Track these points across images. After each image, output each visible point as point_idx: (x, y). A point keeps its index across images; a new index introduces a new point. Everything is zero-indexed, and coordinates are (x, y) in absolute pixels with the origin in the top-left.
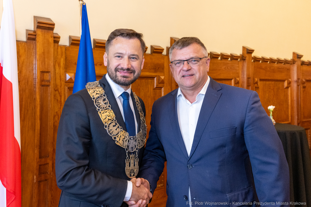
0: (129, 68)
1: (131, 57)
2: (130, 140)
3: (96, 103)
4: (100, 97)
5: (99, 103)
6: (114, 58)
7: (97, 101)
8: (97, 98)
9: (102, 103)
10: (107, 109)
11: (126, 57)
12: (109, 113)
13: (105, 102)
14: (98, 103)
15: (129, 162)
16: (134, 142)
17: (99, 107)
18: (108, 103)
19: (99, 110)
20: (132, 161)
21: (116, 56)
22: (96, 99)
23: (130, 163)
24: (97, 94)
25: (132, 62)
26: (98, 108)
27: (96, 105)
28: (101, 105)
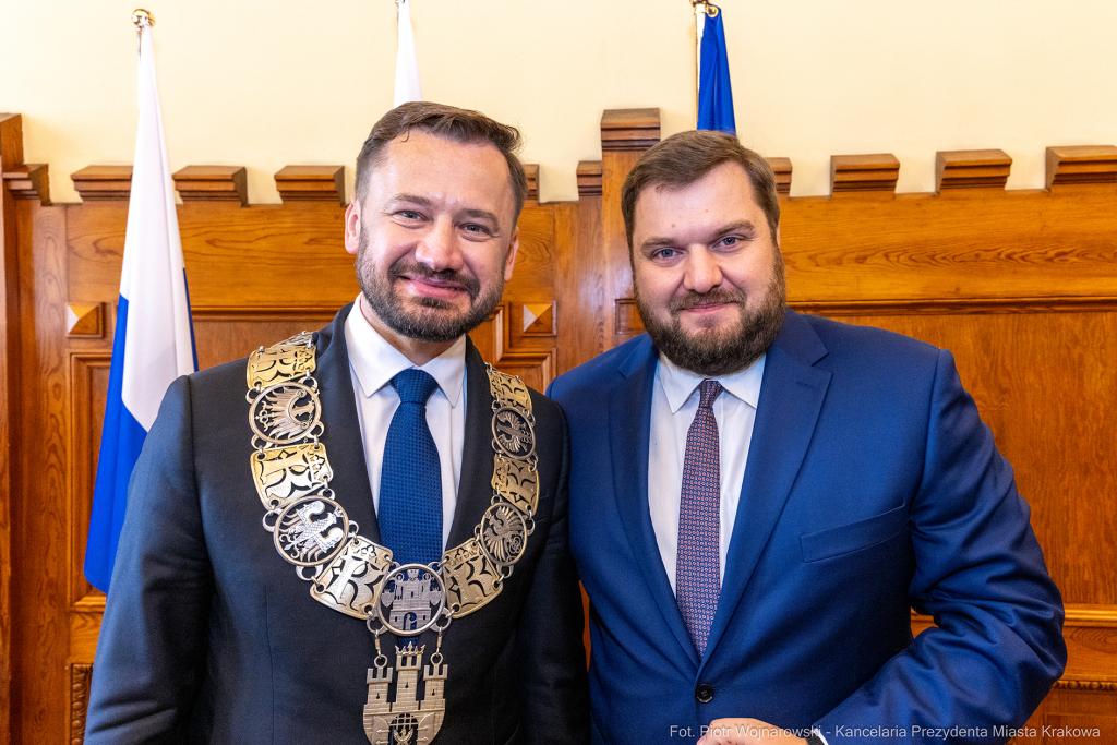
0: (454, 265)
1: (468, 222)
2: (399, 582)
3: (256, 414)
4: (291, 388)
5: (273, 415)
6: (391, 219)
7: (265, 406)
8: (270, 394)
9: (285, 416)
10: (301, 442)
11: (442, 221)
12: (303, 462)
13: (301, 411)
14: (266, 416)
15: (389, 678)
16: (427, 588)
17: (264, 433)
18: (318, 416)
19: (261, 442)
20: (407, 677)
21: (398, 212)
22: (264, 398)
23: (393, 687)
24: (278, 373)
25: (469, 243)
26: (258, 434)
27: (257, 421)
28: (276, 422)
